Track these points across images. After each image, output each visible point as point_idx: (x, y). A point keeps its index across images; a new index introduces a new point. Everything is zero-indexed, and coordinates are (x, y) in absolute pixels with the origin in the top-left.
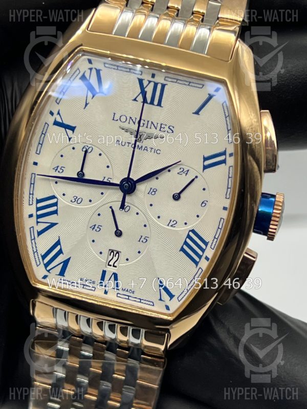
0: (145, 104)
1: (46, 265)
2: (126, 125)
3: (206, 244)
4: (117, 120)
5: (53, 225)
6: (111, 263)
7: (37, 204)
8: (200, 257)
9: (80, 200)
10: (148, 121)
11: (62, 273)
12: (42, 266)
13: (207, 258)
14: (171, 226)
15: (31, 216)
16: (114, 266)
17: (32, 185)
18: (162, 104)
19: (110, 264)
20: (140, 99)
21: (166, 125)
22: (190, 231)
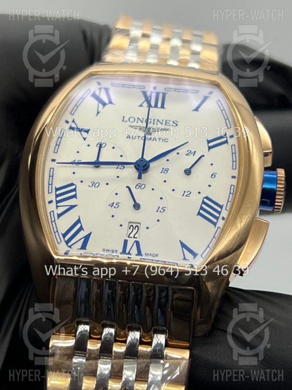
0: (151, 109)
1: (67, 242)
2: (135, 124)
3: (221, 207)
4: (127, 121)
5: (72, 207)
6: (132, 235)
7: (56, 191)
8: (217, 218)
9: (98, 184)
10: (154, 120)
11: (84, 247)
12: (63, 243)
13: (223, 218)
14: (186, 196)
15: (50, 202)
16: (134, 237)
17: (51, 178)
18: (165, 106)
19: (130, 236)
20: (145, 104)
21: (170, 121)
22: (204, 198)
